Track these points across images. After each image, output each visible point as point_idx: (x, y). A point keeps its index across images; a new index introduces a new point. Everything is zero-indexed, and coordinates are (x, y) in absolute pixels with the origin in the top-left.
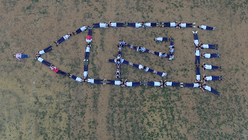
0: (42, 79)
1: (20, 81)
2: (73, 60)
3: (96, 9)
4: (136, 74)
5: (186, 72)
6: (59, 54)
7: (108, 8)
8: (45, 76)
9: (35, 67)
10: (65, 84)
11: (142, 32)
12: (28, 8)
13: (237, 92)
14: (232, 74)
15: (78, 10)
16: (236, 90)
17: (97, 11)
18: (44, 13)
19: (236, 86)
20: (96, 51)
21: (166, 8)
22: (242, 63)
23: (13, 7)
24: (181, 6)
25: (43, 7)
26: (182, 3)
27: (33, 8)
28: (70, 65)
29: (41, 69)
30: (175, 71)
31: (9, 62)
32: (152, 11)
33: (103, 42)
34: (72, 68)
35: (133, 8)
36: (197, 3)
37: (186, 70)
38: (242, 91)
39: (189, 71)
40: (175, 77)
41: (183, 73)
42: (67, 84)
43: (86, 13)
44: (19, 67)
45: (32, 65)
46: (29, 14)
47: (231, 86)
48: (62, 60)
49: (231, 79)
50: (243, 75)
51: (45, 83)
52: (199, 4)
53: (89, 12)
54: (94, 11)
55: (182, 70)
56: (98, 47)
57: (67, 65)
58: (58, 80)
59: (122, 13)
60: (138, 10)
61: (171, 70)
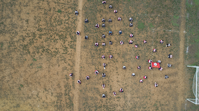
0: (43, 104)
1: (31, 105)
2: (58, 94)
3: (69, 65)
4: (92, 101)
5: (119, 99)
6: (50, 91)
7: (76, 64)
8: (44, 102)
9: (38, 98)
10: (55, 106)
11: (95, 77)
12: (31, 65)
13: (146, 109)
14: (144, 99)
15: (59, 65)
16: (145, 108)
17: (70, 66)
18: (40, 68)
19: (146, 105)
20: (70, 88)
21: (109, 63)
22: (150, 93)
23: (23, 64)
24: (117, 62)
25: (40, 64)
26: (118, 59)
27: (34, 65)
28: (57, 96)
29: (41, 99)
30: (113, 98)
31: (24, 95)
32: (100, 65)
33: (74, 83)
34: (57, 98)
35: (90, 63)
36: (126, 60)
37: (119, 97)
38: (149, 108)
39: (121, 98)
40: (113, 101)
41: (117, 99)
42: (56, 107)
43: (63, 67)
44: (29, 98)
45: (36, 97)
46: (32, 69)
47: (143, 106)
48: (52, 94)
49: (143, 102)
50: (150, 100)
51: (44, 106)
52: (127, 60)
53: (65, 67)
54: (68, 66)
55: (117, 98)
56: (71, 87)
57: (55, 96)
58: (51, 105)
59: (84, 67)
60: (93, 64)
61: (111, 98)
